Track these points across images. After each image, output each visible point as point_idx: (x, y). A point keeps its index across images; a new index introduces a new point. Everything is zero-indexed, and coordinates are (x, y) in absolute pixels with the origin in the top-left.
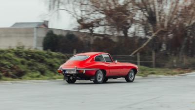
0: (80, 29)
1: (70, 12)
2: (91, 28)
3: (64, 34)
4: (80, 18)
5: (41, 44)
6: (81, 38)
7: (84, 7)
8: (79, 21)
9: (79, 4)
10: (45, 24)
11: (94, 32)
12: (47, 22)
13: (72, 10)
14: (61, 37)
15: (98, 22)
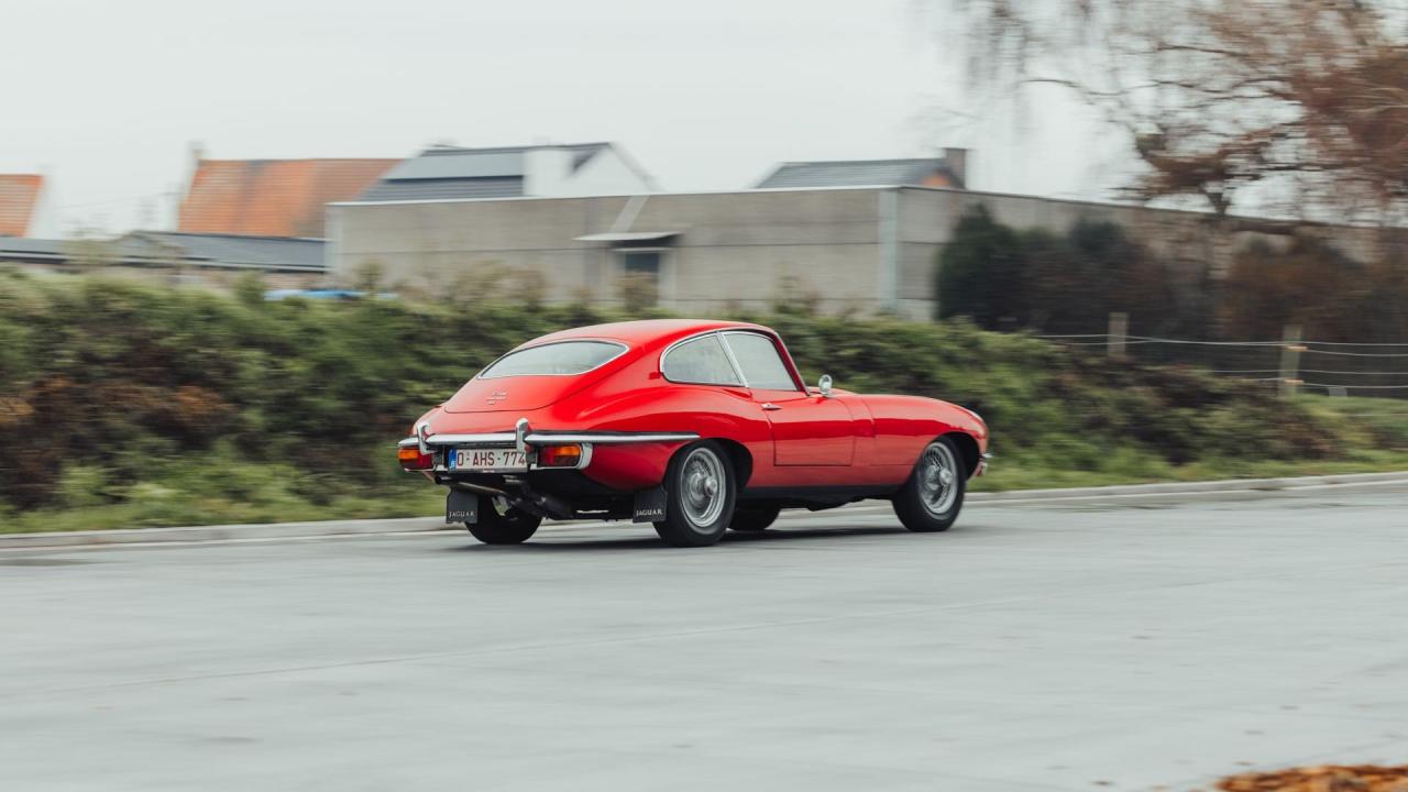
0: (1149, 193)
1: (1091, 96)
2: (1212, 187)
3: (1060, 225)
4: (1148, 129)
5: (923, 286)
6: (1159, 246)
7: (1173, 66)
8: (1148, 147)
9: (1144, 45)
10: (950, 169)
11: (1230, 211)
12: (961, 152)
13: (1099, 83)
14: (1038, 240)
15: (1256, 151)
